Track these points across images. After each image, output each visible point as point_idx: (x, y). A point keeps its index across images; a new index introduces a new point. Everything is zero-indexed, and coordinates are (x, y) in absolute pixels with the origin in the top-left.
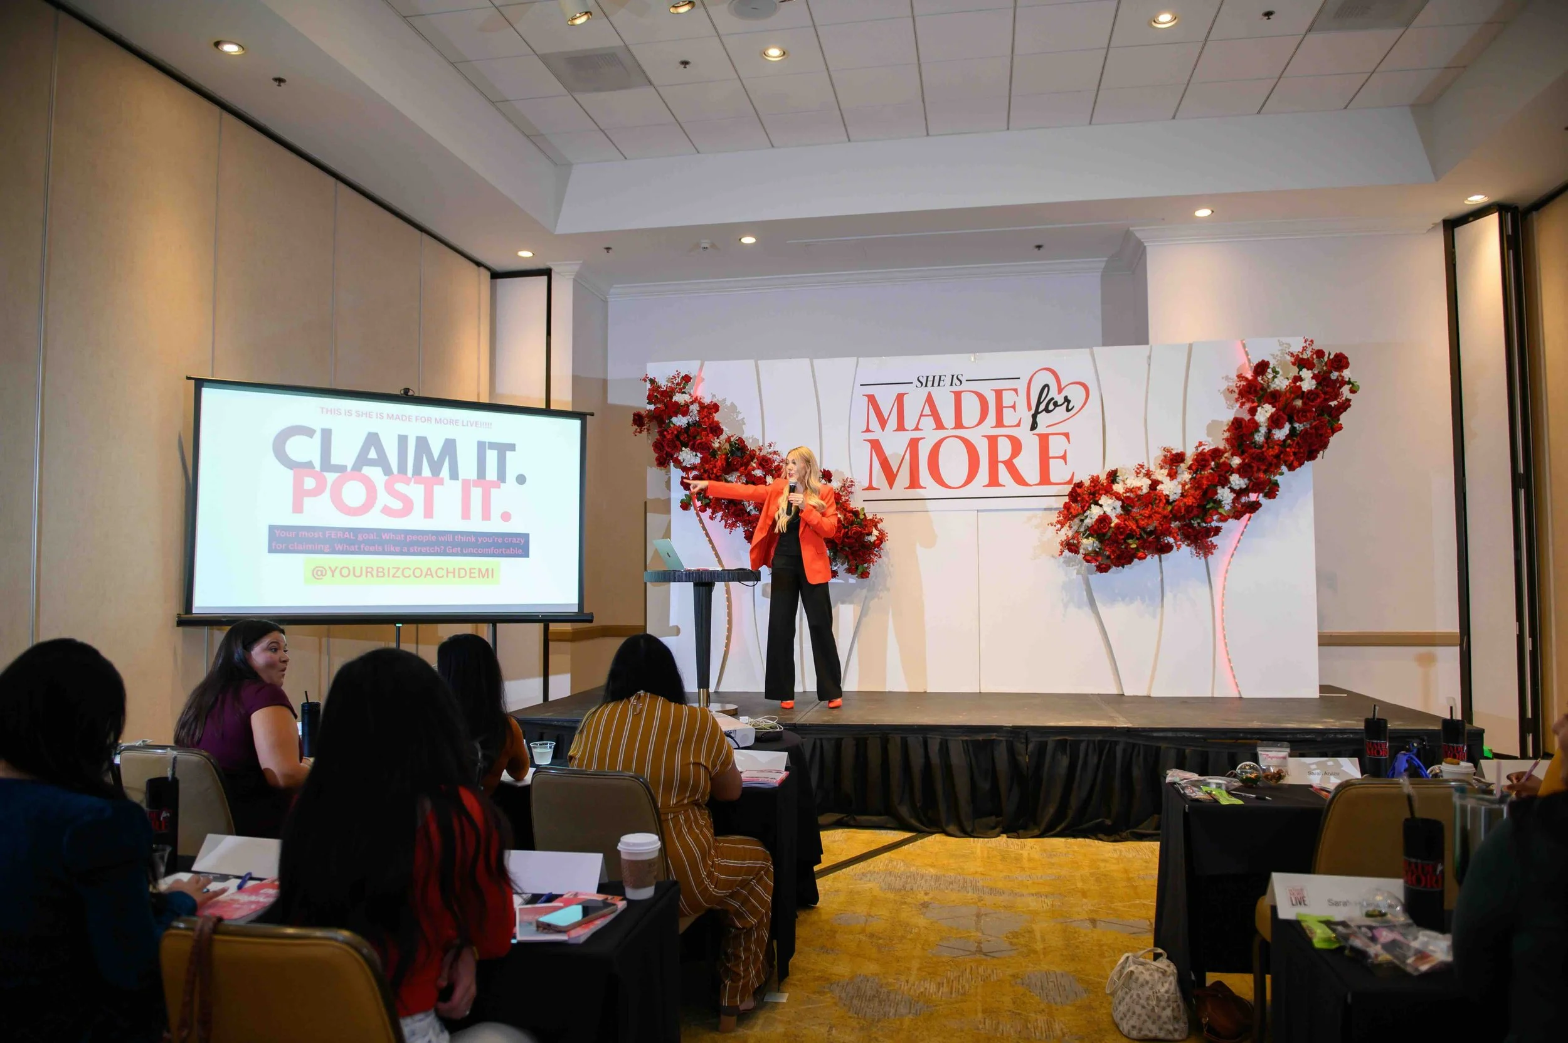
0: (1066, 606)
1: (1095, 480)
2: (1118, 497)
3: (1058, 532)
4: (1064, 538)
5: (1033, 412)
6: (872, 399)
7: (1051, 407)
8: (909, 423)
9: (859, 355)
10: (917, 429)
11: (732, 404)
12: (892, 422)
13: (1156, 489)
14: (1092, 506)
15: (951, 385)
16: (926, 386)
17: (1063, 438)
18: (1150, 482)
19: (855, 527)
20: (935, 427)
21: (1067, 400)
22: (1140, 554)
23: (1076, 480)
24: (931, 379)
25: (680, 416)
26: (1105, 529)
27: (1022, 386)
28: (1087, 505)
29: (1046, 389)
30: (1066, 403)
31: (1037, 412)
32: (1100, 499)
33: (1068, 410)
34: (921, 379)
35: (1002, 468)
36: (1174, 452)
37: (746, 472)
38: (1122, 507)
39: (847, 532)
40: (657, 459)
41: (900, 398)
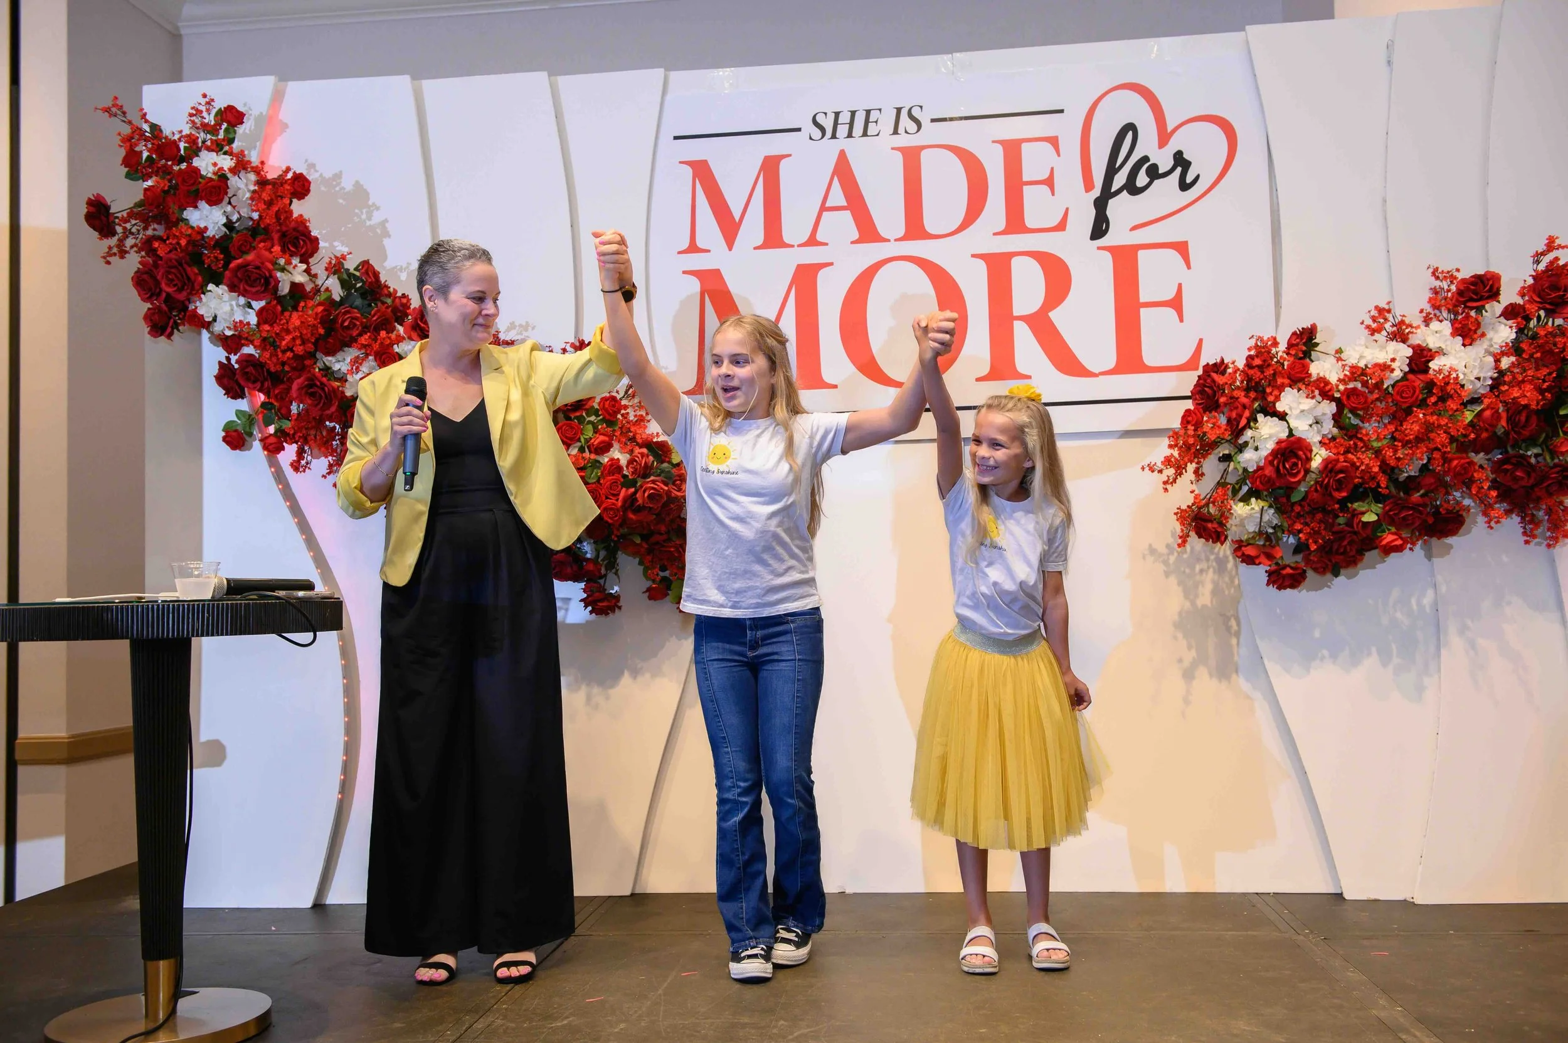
0: (1188, 675)
1: (1262, 353)
2: (1323, 389)
3: (1169, 487)
4: (1186, 501)
5: (1097, 192)
6: (702, 171)
7: (1142, 179)
8: (794, 227)
9: (671, 65)
10: (812, 241)
11: (357, 185)
12: (753, 228)
13: (1426, 370)
14: (1260, 417)
15: (896, 132)
16: (834, 136)
17: (1173, 255)
18: (1409, 352)
19: (653, 482)
20: (856, 235)
21: (1181, 161)
22: (1388, 538)
23: (1209, 357)
24: (845, 118)
25: (203, 205)
26: (1295, 475)
27: (1068, 129)
28: (1247, 413)
29: (1130, 136)
30: (1179, 169)
31: (1107, 194)
32: (1278, 398)
33: (1184, 186)
34: (820, 119)
35: (1022, 334)
36: (1465, 274)
37: (376, 346)
38: (1337, 418)
39: (635, 493)
40: (148, 317)
41: (770, 168)
